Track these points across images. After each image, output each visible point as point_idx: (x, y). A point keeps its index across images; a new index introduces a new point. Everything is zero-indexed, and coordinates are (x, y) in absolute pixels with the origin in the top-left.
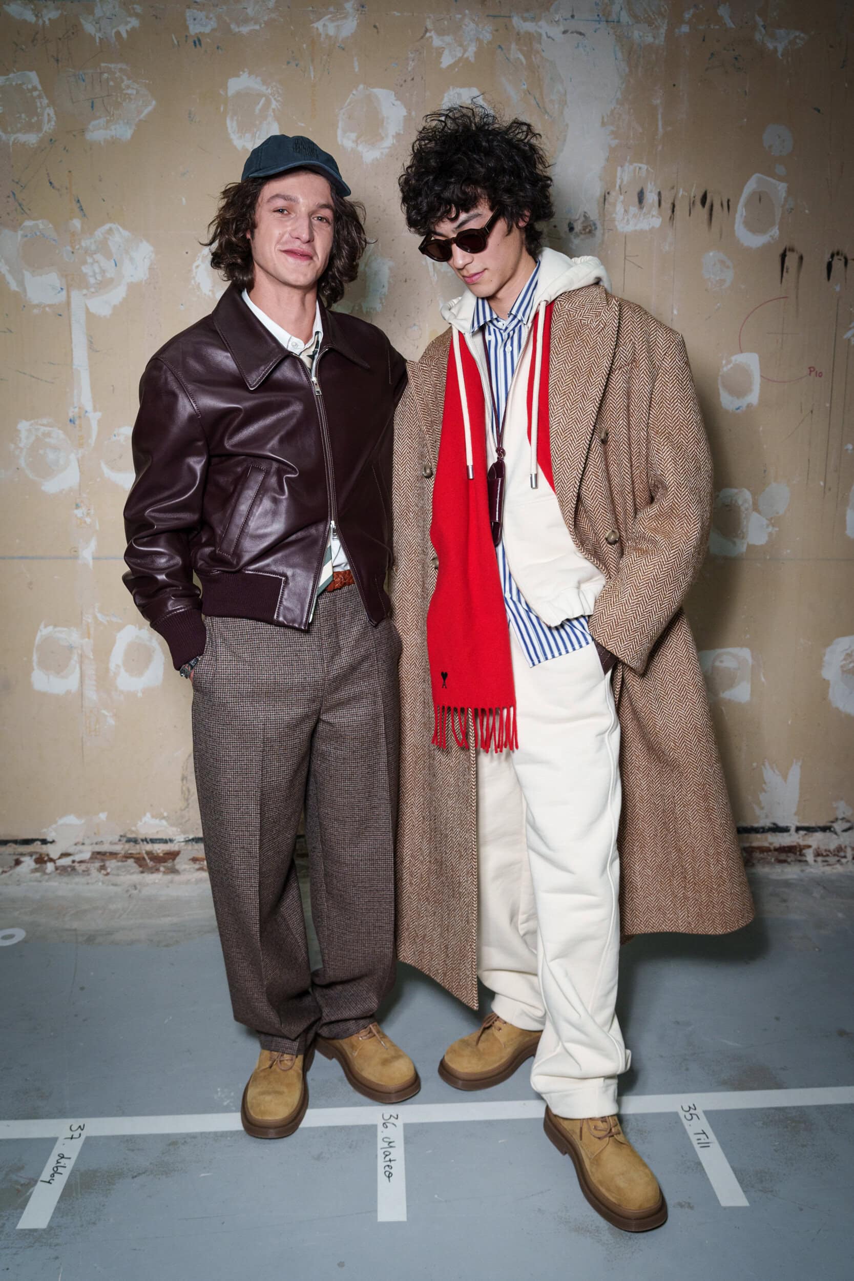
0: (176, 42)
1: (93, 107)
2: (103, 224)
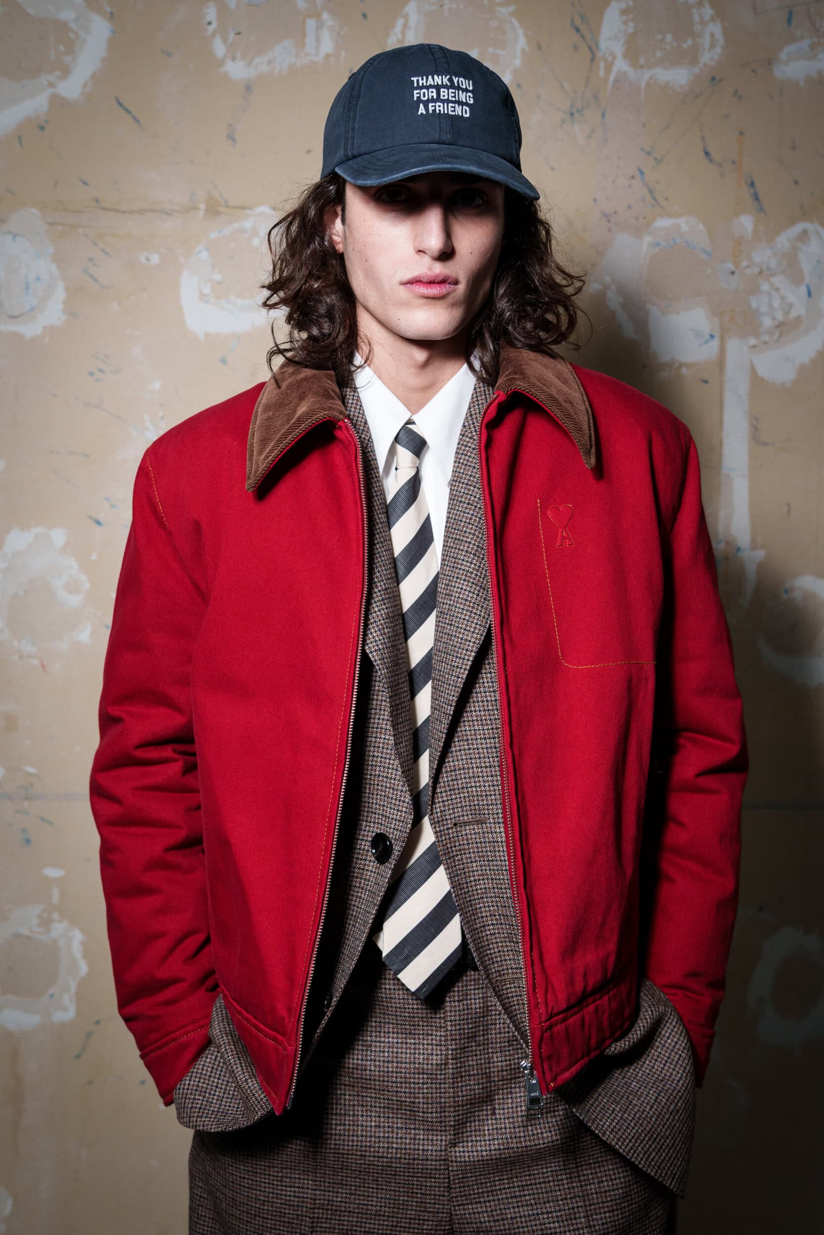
1: (789, 21)
2: (793, 221)
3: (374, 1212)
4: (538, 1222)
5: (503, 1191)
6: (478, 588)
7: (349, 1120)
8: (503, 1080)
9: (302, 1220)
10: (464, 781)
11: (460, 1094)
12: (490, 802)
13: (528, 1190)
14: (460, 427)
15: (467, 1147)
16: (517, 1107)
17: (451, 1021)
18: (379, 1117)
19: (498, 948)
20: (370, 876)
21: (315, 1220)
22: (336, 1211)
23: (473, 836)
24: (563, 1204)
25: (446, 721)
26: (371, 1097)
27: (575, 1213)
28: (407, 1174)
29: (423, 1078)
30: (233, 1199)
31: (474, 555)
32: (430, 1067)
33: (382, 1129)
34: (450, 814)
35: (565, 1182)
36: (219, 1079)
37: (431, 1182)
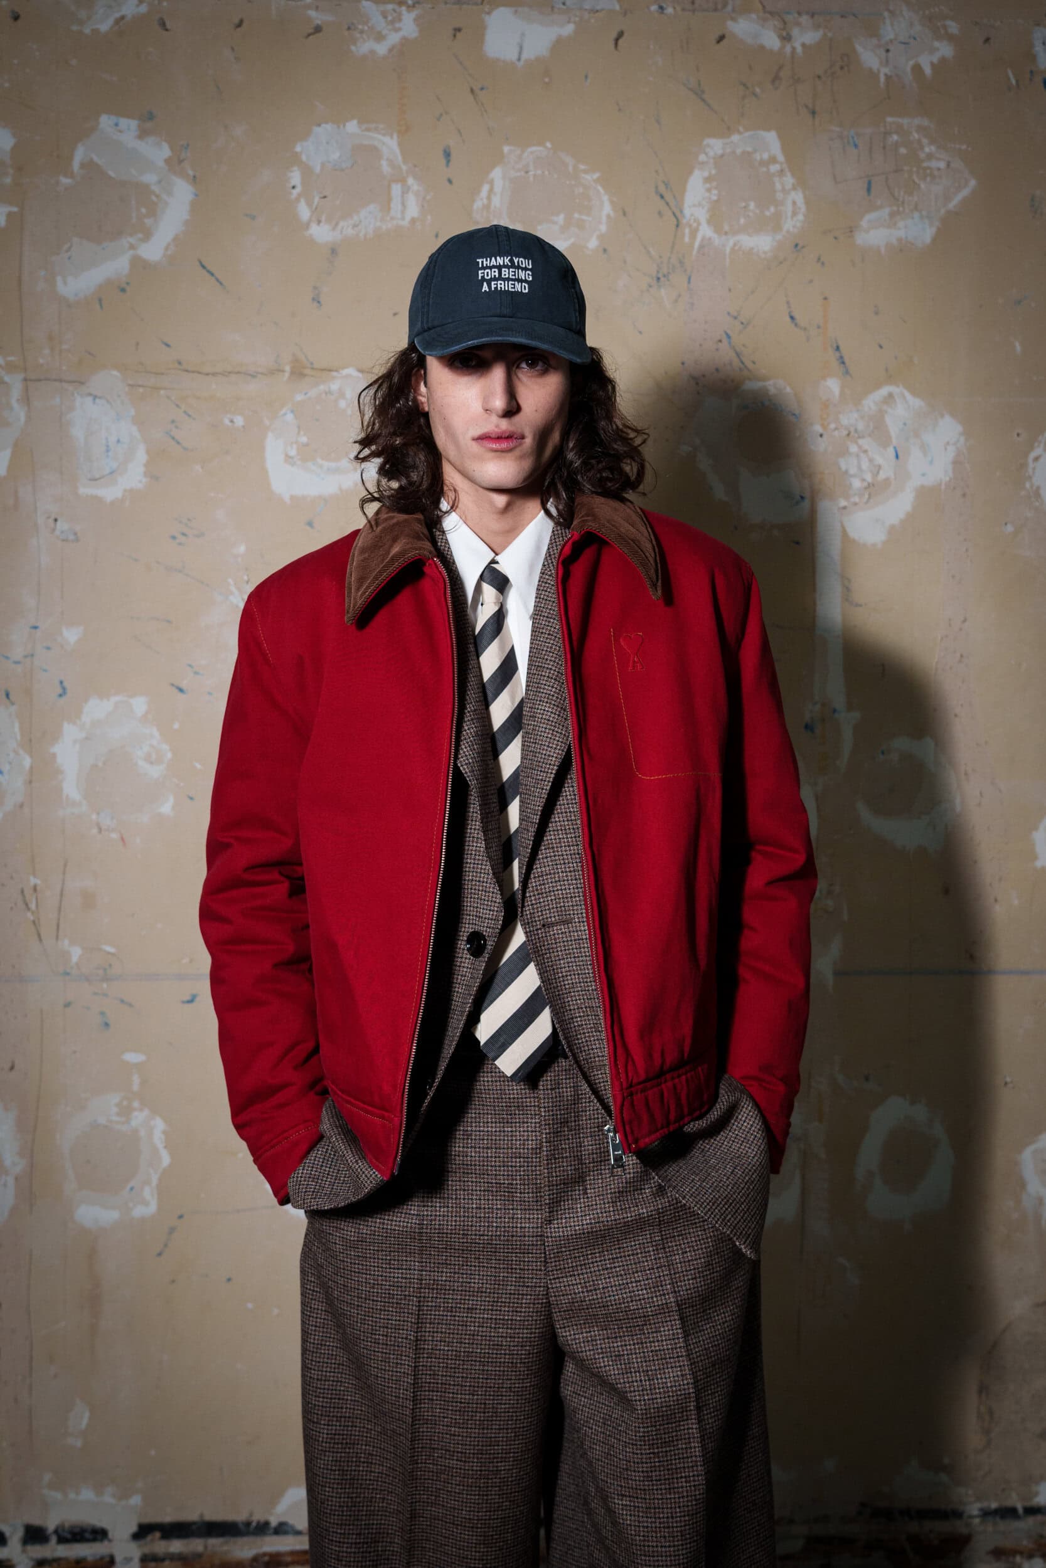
0: (1014, 82)
1: (869, 190)
2: (878, 386)
3: (476, 1290)
4: (627, 1290)
5: (595, 1264)
6: (559, 709)
7: (452, 1203)
8: (594, 1163)
9: (409, 1300)
10: (551, 885)
11: (554, 1174)
12: (574, 904)
13: (618, 1262)
14: (540, 566)
15: (562, 1223)
16: (606, 1186)
17: (544, 1107)
18: (480, 1199)
19: (585, 1038)
20: (466, 972)
21: (422, 1299)
22: (441, 1289)
23: (561, 936)
24: (650, 1274)
25: (533, 830)
26: (472, 1182)
27: (661, 1281)
28: (506, 1251)
29: (520, 1162)
30: (344, 1286)
31: (555, 679)
32: (526, 1151)
33: (483, 1211)
34: (539, 916)
35: (652, 1253)
36: (330, 1168)
37: (529, 1257)
